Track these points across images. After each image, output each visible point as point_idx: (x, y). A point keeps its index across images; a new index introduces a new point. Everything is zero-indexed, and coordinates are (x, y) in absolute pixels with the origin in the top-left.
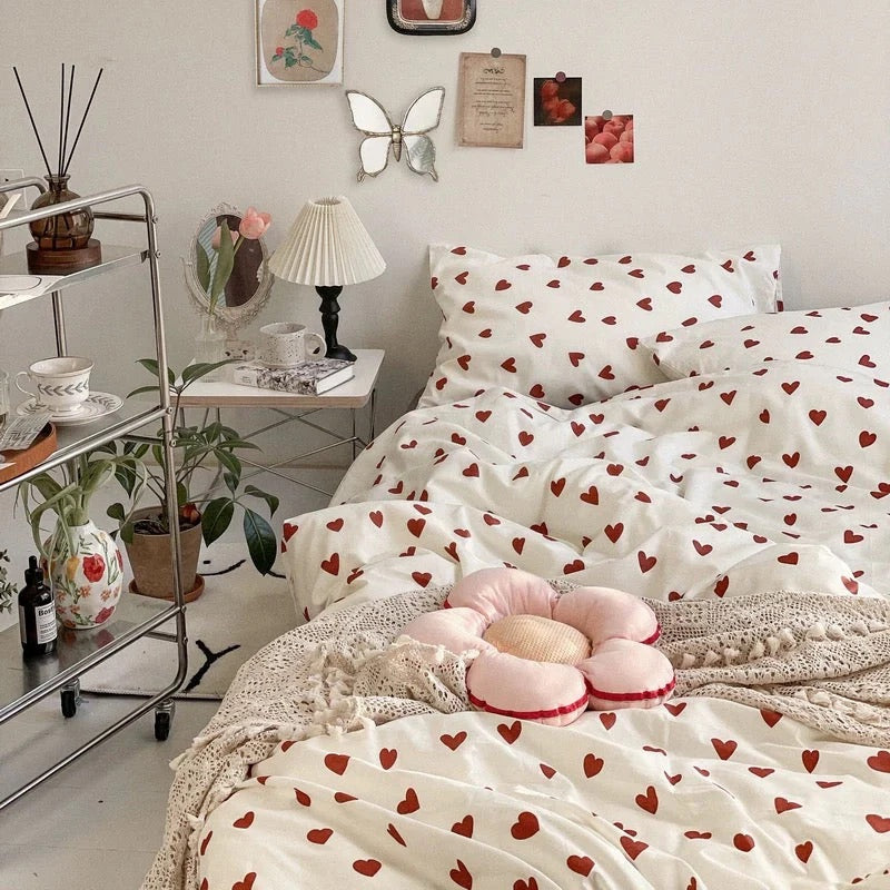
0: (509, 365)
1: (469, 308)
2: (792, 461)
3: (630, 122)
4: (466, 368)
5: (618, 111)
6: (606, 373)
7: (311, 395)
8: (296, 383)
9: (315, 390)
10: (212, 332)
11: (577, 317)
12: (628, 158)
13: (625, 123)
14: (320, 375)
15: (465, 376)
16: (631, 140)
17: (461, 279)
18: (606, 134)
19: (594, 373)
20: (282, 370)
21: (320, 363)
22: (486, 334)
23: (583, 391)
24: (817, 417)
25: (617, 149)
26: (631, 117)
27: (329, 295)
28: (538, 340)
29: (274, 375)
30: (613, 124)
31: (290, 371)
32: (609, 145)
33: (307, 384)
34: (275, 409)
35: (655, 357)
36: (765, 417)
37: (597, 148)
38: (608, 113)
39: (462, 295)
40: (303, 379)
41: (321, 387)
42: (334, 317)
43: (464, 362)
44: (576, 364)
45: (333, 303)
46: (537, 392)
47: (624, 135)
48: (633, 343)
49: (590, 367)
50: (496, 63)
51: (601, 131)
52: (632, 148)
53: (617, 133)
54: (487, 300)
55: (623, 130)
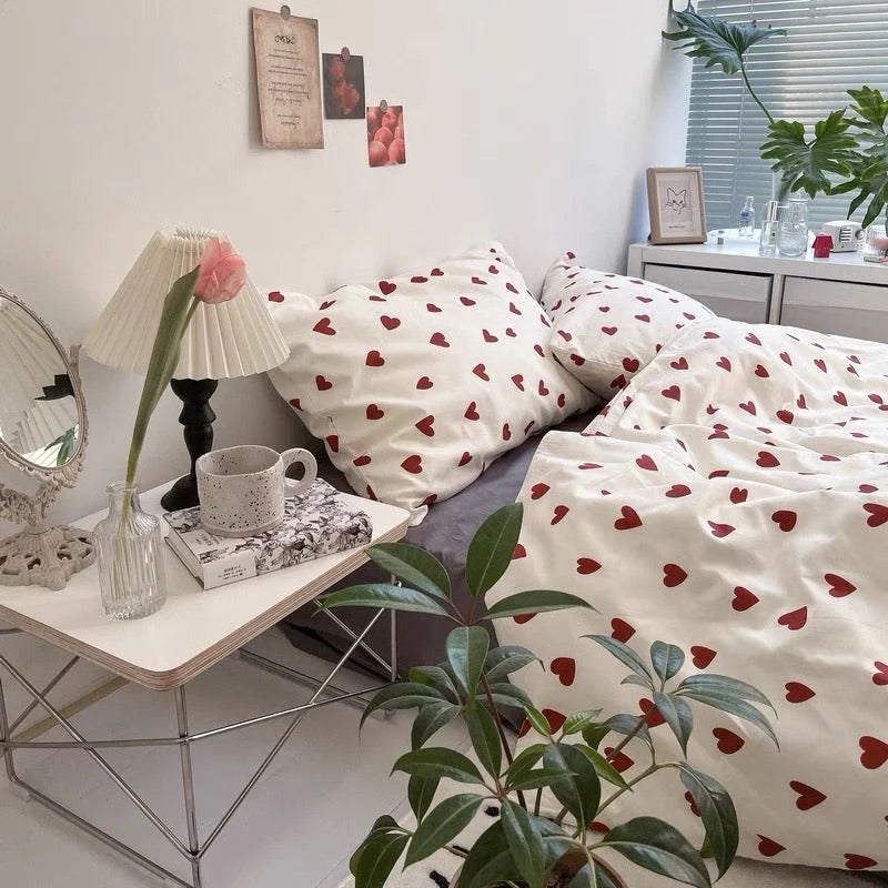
0: (472, 413)
3: (400, 116)
5: (391, 102)
6: (542, 389)
11: (489, 337)
12: (401, 158)
13: (397, 116)
16: (402, 136)
18: (384, 129)
19: (536, 392)
25: (393, 148)
26: (401, 108)
28: (481, 372)
30: (389, 116)
32: (387, 142)
37: (378, 146)
38: (384, 102)
39: (350, 347)
44: (522, 388)
47: (398, 130)
49: (531, 387)
50: (287, 28)
51: (380, 125)
52: (404, 146)
53: (393, 128)
55: (397, 124)
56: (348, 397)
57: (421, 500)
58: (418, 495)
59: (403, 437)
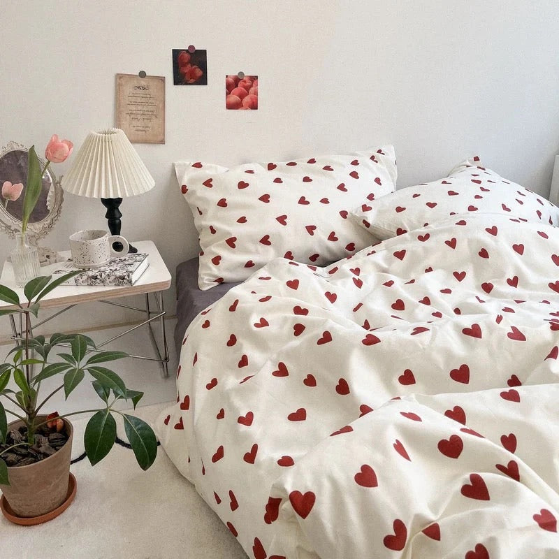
0: (265, 241)
1: (222, 203)
2: (513, 282)
3: (255, 82)
4: (233, 246)
5: (248, 73)
6: (332, 237)
7: (129, 286)
8: (113, 278)
9: (130, 282)
10: (27, 246)
11: (303, 201)
12: (254, 106)
13: (253, 81)
14: (130, 269)
15: (234, 253)
16: (256, 93)
17: (208, 183)
18: (240, 88)
19: (325, 238)
20: (96, 268)
21: (123, 258)
22: (242, 220)
23: (318, 251)
24: (519, 249)
25: (247, 100)
26: (257, 77)
27: (112, 205)
28: (282, 220)
29: (90, 273)
30: (245, 82)
31: (102, 269)
32: (242, 96)
33: (123, 278)
34: (104, 301)
35: (365, 222)
36: (484, 254)
37: (234, 98)
38: (241, 73)
39: (214, 195)
40: (118, 274)
41: (134, 277)
42: (117, 221)
43: (231, 242)
44: (312, 234)
45: (116, 211)
46: (289, 255)
47: (252, 90)
48: (344, 214)
49: (321, 234)
50: (143, 82)
51: (237, 86)
52: (257, 100)
53: (248, 88)
54: (234, 197)
55: (251, 86)
56: (205, 220)
57: (215, 279)
58: (214, 276)
59: (218, 246)
